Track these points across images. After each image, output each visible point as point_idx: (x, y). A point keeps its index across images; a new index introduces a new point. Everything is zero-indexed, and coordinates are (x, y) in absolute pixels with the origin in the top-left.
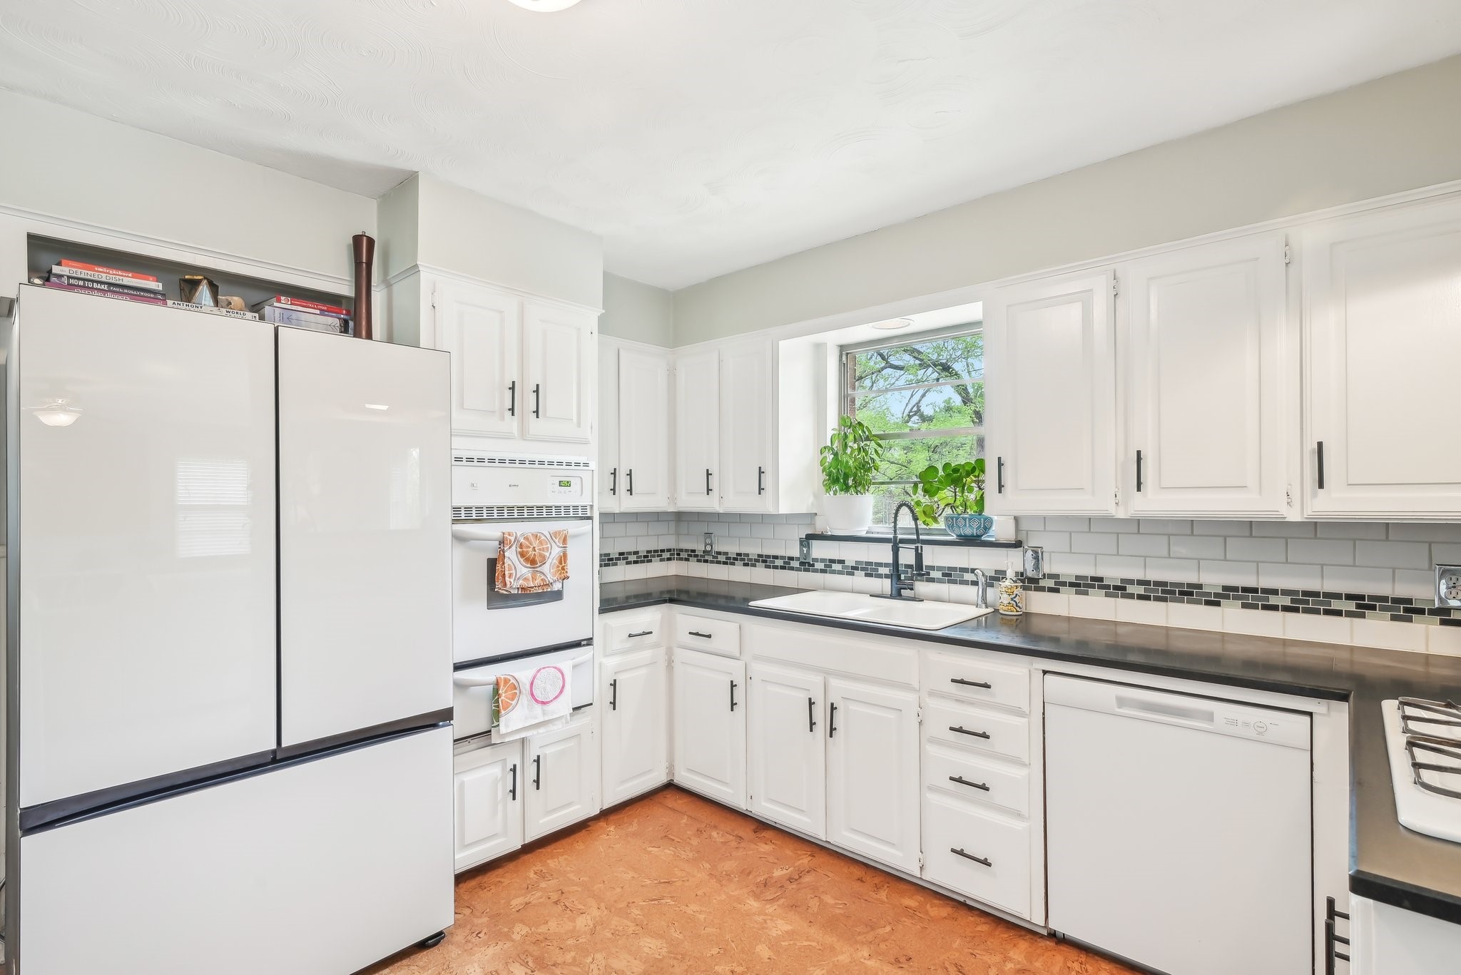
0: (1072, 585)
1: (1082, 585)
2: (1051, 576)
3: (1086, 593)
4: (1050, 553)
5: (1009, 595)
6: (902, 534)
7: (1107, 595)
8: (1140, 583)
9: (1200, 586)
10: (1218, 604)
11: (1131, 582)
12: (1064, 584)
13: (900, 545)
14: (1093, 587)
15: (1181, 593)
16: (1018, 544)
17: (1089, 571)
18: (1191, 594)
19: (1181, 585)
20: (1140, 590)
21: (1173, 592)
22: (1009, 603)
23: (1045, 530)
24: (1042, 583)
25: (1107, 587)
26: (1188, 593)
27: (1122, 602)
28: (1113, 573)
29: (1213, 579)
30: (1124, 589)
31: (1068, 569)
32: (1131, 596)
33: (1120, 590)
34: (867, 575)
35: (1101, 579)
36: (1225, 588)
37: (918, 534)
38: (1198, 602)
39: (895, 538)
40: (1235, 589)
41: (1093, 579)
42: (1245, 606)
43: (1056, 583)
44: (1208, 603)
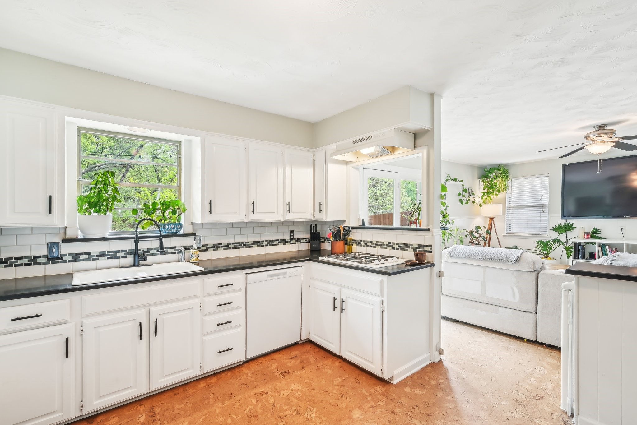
0: (212, 247)
1: (215, 247)
2: (205, 245)
3: (217, 250)
4: (205, 236)
5: (197, 254)
6: (139, 234)
7: (224, 249)
8: (233, 243)
9: (248, 242)
10: (252, 247)
11: (230, 244)
12: (209, 248)
13: (139, 239)
14: (219, 247)
15: (244, 245)
16: (194, 235)
17: (217, 242)
18: (246, 245)
19: (243, 243)
20: (233, 246)
21: (241, 245)
22: (197, 258)
23: (203, 228)
24: (201, 249)
25: (223, 246)
26: (245, 245)
27: (228, 251)
28: (225, 242)
29: (251, 240)
30: (228, 246)
31: (210, 241)
32: (230, 248)
33: (227, 247)
34: (108, 258)
35: (221, 244)
36: (254, 242)
37: (161, 233)
38: (247, 247)
39: (137, 236)
40: (255, 242)
41: (219, 244)
42: (258, 246)
43: (207, 248)
44: (250, 247)
